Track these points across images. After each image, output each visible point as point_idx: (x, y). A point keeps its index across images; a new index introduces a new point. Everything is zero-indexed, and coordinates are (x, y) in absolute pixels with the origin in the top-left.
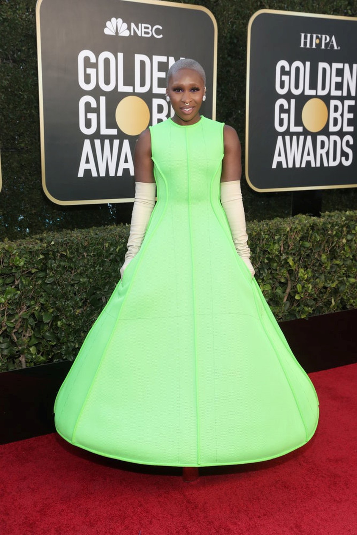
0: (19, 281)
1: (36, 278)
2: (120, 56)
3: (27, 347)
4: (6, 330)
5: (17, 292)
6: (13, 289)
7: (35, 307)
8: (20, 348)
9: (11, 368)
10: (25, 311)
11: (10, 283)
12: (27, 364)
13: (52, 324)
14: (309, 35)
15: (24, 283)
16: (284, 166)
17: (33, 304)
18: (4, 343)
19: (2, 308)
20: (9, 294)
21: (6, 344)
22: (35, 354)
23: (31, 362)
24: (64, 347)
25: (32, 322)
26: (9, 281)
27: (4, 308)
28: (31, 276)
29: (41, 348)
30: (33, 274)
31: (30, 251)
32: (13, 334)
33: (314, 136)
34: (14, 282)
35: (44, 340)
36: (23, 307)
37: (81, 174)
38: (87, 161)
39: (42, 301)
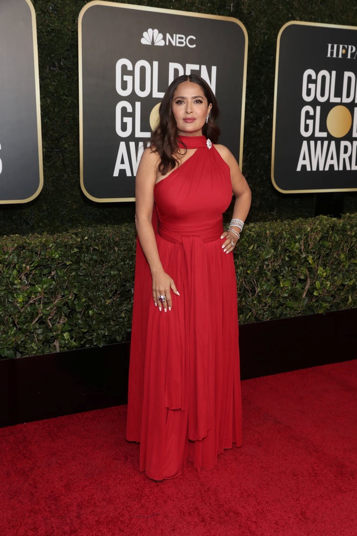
0: (55, 272)
1: (71, 270)
2: (156, 64)
3: (61, 333)
4: (42, 317)
5: (53, 282)
6: (49, 279)
7: (69, 297)
8: (54, 333)
9: (47, 352)
10: (60, 300)
11: (47, 274)
12: (61, 348)
13: (84, 312)
14: (335, 46)
15: (59, 274)
16: (309, 169)
17: (67, 293)
18: (40, 329)
19: (39, 297)
20: (45, 284)
21: (41, 329)
22: (68, 339)
23: (65, 346)
24: (95, 334)
25: (66, 310)
26: (45, 271)
27: (40, 297)
28: (66, 268)
29: (74, 334)
30: (67, 266)
31: (65, 244)
32: (49, 321)
33: (338, 141)
34: (50, 273)
35: (77, 327)
36: (58, 296)
37: (116, 174)
38: (122, 162)
39: (75, 291)
